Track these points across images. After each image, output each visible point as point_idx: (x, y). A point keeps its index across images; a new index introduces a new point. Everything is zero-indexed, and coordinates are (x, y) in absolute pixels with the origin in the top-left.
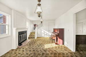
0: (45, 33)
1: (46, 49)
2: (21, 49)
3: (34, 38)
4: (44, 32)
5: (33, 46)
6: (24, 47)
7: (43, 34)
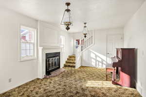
0: (98, 59)
1: (87, 87)
2: (48, 80)
3: (74, 67)
4: (96, 56)
5: (67, 79)
6: (53, 78)
7: (94, 61)
